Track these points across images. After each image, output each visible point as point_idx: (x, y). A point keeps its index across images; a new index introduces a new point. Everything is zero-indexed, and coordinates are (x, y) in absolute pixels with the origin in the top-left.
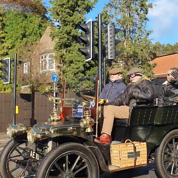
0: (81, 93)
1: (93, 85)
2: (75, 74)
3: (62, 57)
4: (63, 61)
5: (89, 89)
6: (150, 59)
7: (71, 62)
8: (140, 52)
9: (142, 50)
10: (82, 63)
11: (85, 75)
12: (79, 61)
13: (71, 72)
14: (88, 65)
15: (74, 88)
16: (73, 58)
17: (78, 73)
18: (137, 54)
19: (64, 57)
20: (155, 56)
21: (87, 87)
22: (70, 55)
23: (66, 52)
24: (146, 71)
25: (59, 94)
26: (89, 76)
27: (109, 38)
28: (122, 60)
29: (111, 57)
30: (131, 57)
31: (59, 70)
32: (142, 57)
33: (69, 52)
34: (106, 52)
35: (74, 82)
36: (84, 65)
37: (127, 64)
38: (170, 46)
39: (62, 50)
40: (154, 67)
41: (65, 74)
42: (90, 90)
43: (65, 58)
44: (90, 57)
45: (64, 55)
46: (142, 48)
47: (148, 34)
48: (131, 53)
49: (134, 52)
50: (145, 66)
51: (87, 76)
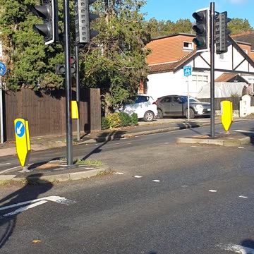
0: (42, 91)
1: (61, 79)
2: (32, 63)
3: (11, 35)
4: (13, 43)
5: (53, 85)
6: (142, 43)
7: (26, 44)
8: (127, 32)
9: (131, 30)
10: (42, 47)
11: (48, 64)
12: (38, 44)
13: (26, 59)
14: (52, 50)
15: (31, 83)
16: (28, 38)
17: (36, 61)
18: (124, 34)
19: (14, 36)
20: (149, 39)
21: (51, 83)
22: (24, 33)
23: (18, 29)
24: (137, 61)
25: (9, 93)
26: (53, 65)
27: (80, 11)
28: (103, 43)
29: (84, 38)
30: (115, 40)
31: (7, 57)
32: (131, 39)
33: (22, 28)
34: (77, 31)
35: (30, 74)
36: (46, 50)
38: (171, 23)
39: (12, 26)
40: (147, 54)
41: (17, 63)
42: (55, 87)
43: (15, 38)
44: (51, 39)
45: (14, 33)
46: (130, 26)
47: (140, 6)
48: (116, 33)
49: (120, 32)
50: (135, 52)
51: (51, 66)
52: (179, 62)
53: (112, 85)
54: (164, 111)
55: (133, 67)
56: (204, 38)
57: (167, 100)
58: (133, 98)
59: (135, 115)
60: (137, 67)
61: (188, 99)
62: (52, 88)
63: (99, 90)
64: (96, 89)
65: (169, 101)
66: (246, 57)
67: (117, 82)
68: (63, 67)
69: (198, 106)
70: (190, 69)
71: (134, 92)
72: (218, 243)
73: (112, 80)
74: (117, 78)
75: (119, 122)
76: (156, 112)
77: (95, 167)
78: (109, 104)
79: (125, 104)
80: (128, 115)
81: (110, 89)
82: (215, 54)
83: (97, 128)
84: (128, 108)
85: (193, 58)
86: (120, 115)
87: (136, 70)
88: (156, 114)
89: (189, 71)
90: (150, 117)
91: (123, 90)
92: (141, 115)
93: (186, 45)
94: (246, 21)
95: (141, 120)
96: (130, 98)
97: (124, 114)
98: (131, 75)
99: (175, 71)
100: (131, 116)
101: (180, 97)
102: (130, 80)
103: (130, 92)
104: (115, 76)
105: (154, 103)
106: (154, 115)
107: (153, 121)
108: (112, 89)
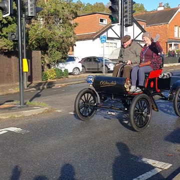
1: (12, 44)
5: (7, 48)
6: (71, 18)
8: (61, 10)
9: (63, 8)
11: (2, 33)
14: (5, 22)
18: (58, 12)
20: (76, 16)
21: (5, 46)
24: (68, 31)
26: (7, 33)
28: (43, 17)
29: (32, 13)
30: (52, 15)
32: (63, 15)
34: (26, 8)
36: (1, 21)
37: (48, 23)
38: (90, 5)
40: (75, 27)
42: (8, 50)
44: (8, 13)
46: (63, 6)
48: (52, 11)
49: (55, 10)
50: (66, 25)
51: (5, 33)
52: (97, 33)
53: (50, 48)
54: (86, 67)
55: (65, 36)
56: (116, 15)
57: (89, 60)
58: (65, 58)
59: (66, 70)
60: (68, 36)
61: (104, 59)
62: (5, 50)
63: (40, 52)
64: (38, 51)
65: (90, 61)
66: (143, 31)
67: (53, 46)
68: (14, 34)
69: (110, 64)
70: (105, 38)
71: (66, 54)
72: (132, 157)
73: (49, 45)
75: (55, 76)
76: (81, 68)
77: (41, 107)
78: (47, 62)
79: (58, 62)
80: (61, 70)
81: (49, 51)
83: (39, 80)
84: (61, 65)
85: (107, 30)
86: (55, 70)
87: (67, 37)
88: (81, 70)
89: (104, 39)
90: (77, 72)
91: (58, 52)
92: (70, 71)
93: (102, 20)
94: (142, 5)
95: (70, 74)
96: (62, 58)
97: (58, 69)
98: (63, 42)
99: (94, 39)
100: (63, 71)
101: (98, 58)
102: (63, 45)
103: (62, 54)
104: (52, 42)
105: (80, 62)
106: (79, 70)
107: (78, 74)
108: (50, 51)
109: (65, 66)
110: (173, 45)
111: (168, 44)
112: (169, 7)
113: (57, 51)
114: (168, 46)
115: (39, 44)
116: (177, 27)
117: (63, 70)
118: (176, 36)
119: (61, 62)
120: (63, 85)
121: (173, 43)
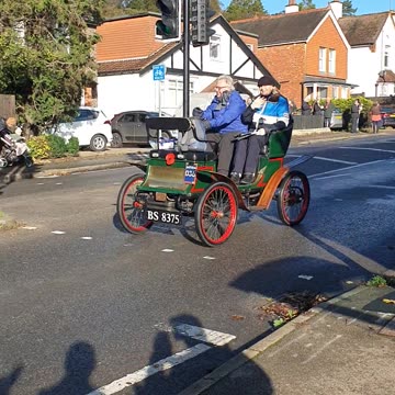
6: (84, 24)
8: (61, 5)
9: (66, 2)
18: (55, 9)
20: (97, 20)
24: (77, 53)
30: (41, 17)
32: (67, 17)
37: (32, 32)
40: (94, 43)
48: (41, 6)
49: (48, 5)
53: (36, 91)
54: (124, 135)
55: (70, 63)
56: (173, 21)
57: (130, 118)
58: (72, 113)
59: (74, 140)
60: (77, 63)
63: (13, 97)
64: (7, 96)
65: (133, 121)
66: (251, 56)
67: (44, 86)
70: (163, 70)
71: (74, 102)
72: (157, 322)
73: (35, 81)
74: (43, 78)
75: (47, 151)
76: (110, 136)
78: (30, 120)
79: (56, 121)
80: (63, 140)
81: (33, 96)
82: (191, 46)
84: (63, 128)
85: (171, 53)
86: (49, 139)
87: (75, 66)
88: (110, 140)
89: (160, 73)
90: (100, 144)
91: (56, 100)
92: (84, 141)
94: (258, 1)
95: (83, 148)
96: (65, 112)
97: (56, 137)
98: (66, 76)
99: (142, 73)
100: (67, 142)
101: (149, 114)
102: (66, 84)
103: (65, 103)
104: (41, 76)
105: (106, 122)
106: (106, 141)
107: (104, 150)
108: (37, 96)
109: (72, 130)
110: (315, 89)
111: (305, 86)
112: (313, 7)
113: (54, 95)
114: (306, 90)
115: (12, 79)
116: (324, 51)
117: (67, 138)
118: (322, 69)
119: (64, 122)
120: (64, 171)
121: (315, 86)
